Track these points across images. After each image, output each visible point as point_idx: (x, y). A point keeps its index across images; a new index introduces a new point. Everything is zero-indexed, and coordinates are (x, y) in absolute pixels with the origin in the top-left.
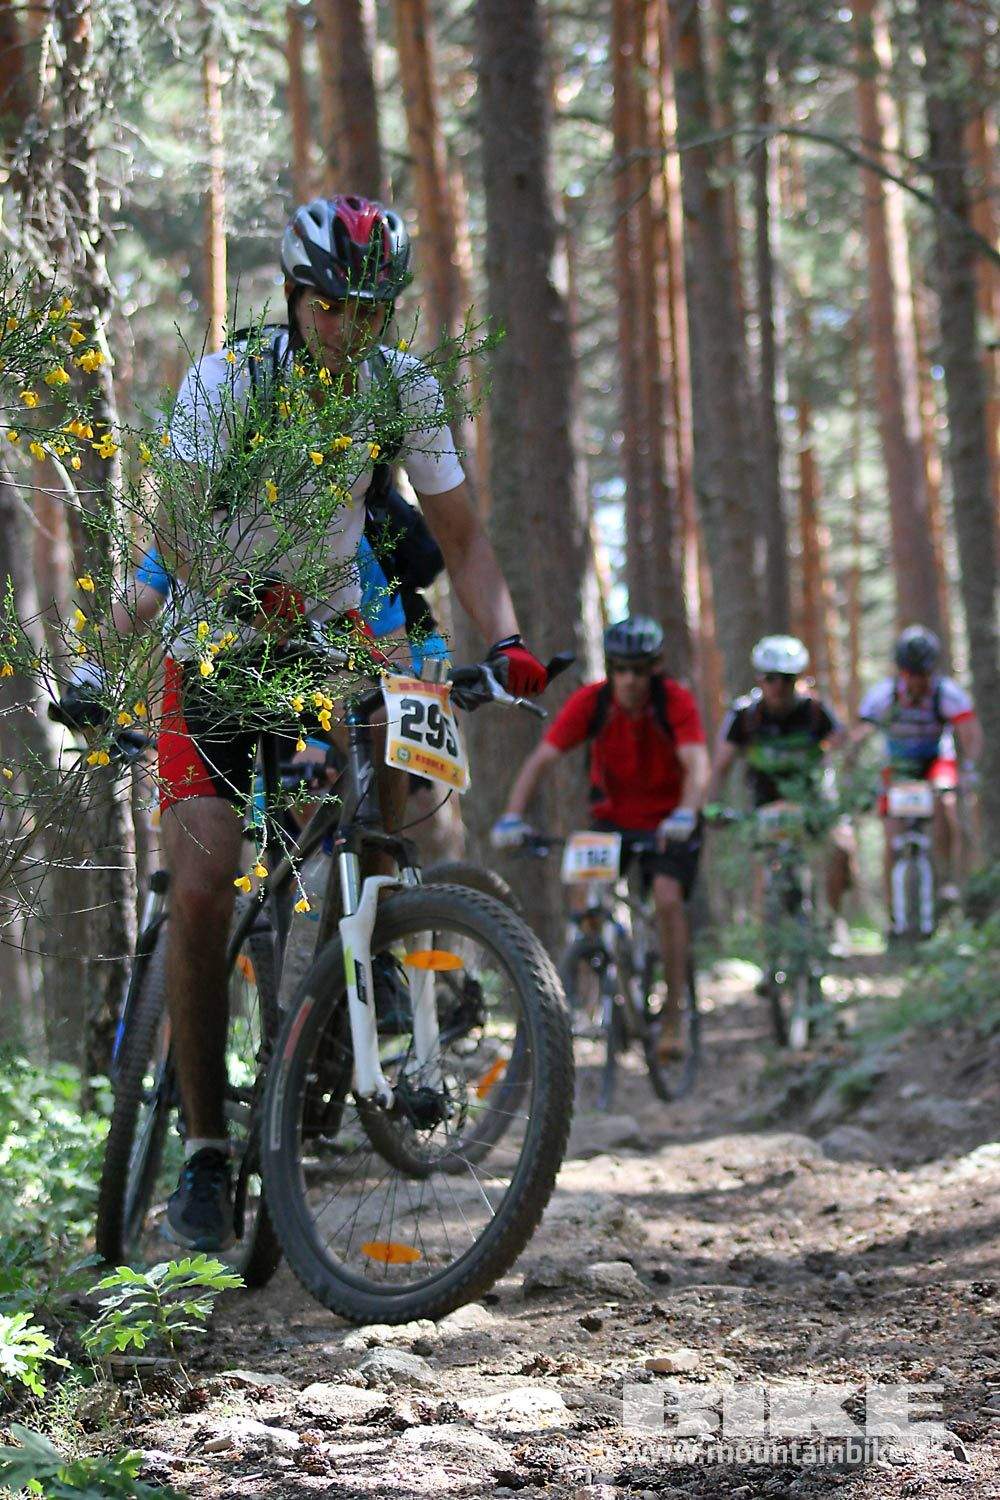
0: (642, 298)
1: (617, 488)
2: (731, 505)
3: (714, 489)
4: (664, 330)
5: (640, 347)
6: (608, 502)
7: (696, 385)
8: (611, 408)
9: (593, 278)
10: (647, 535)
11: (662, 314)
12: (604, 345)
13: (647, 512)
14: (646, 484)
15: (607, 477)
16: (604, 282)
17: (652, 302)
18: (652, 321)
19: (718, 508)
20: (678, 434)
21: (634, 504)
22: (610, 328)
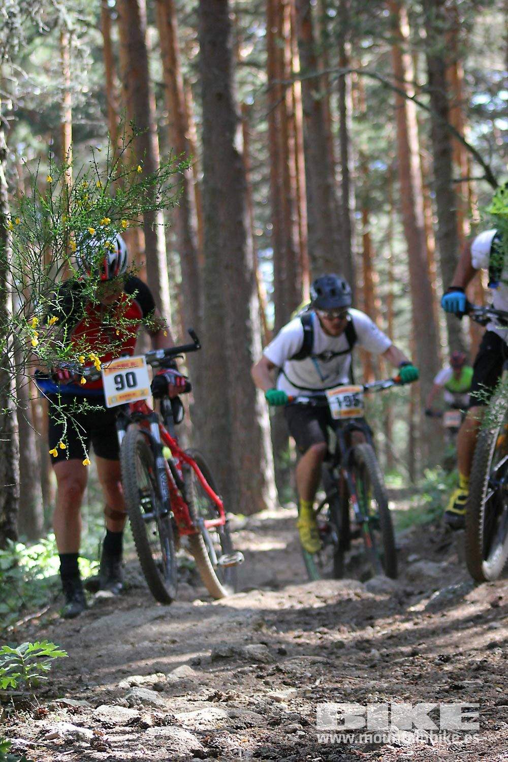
0: (282, 156)
1: (269, 253)
2: (327, 261)
3: (318, 253)
4: (293, 172)
5: (281, 181)
6: (265, 259)
7: (309, 201)
8: (268, 212)
9: (258, 146)
10: (284, 276)
11: (292, 164)
12: (264, 180)
13: (284, 265)
14: (284, 250)
15: (265, 247)
16: (263, 147)
17: (286, 158)
18: (287, 168)
19: (320, 262)
20: (300, 225)
21: (277, 261)
22: (266, 171)
